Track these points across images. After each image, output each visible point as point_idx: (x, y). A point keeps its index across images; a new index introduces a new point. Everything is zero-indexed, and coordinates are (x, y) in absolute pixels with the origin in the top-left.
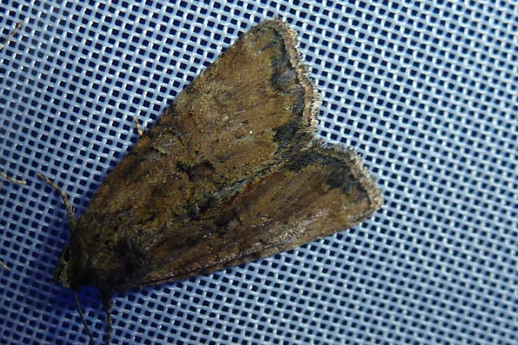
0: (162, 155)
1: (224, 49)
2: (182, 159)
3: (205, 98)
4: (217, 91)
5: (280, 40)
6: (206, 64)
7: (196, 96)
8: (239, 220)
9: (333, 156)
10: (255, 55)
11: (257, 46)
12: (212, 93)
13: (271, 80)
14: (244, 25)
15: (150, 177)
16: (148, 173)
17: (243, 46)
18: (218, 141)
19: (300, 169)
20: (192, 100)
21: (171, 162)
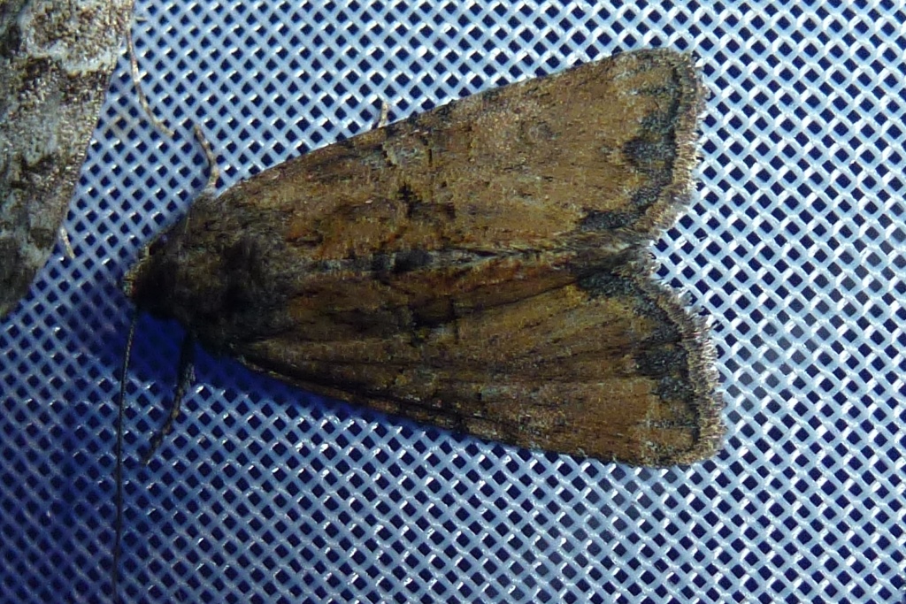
0: (390, 164)
1: (578, 62)
2: (414, 183)
3: (507, 116)
4: (532, 116)
5: (675, 91)
6: (540, 72)
7: (495, 108)
8: (456, 332)
9: (662, 305)
10: (624, 93)
11: (634, 82)
12: (522, 115)
13: (629, 143)
14: (630, 40)
15: (351, 185)
16: (351, 177)
17: (612, 72)
18: (488, 183)
19: (595, 296)
20: (484, 110)
21: (395, 179)
